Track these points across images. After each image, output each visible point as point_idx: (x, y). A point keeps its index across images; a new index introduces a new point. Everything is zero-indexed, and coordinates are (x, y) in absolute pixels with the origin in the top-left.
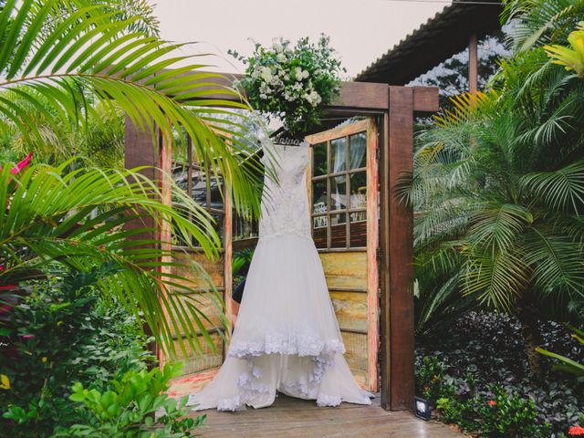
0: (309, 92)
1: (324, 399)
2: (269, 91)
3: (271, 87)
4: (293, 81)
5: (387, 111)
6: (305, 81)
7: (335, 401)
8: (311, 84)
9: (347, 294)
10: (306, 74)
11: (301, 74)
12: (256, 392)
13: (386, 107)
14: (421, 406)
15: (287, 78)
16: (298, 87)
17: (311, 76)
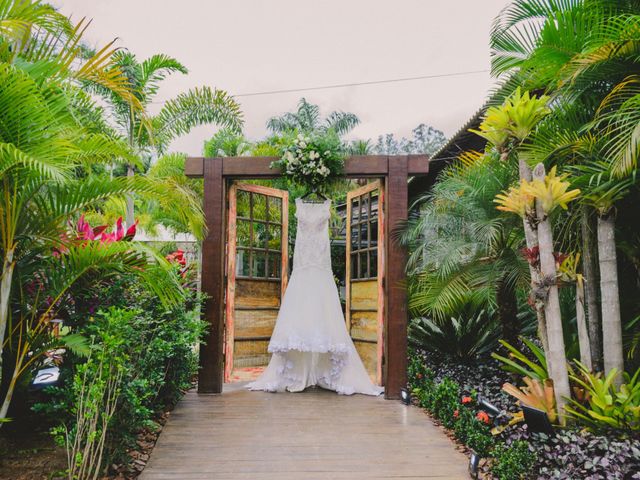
0: (320, 168)
1: (341, 389)
2: (292, 168)
3: (294, 166)
4: (309, 161)
5: (387, 174)
6: (317, 160)
7: (350, 391)
8: (321, 162)
9: (368, 313)
10: (317, 155)
11: (313, 155)
12: (291, 380)
13: (386, 171)
14: (404, 395)
15: (304, 159)
16: (312, 165)
17: (321, 156)
